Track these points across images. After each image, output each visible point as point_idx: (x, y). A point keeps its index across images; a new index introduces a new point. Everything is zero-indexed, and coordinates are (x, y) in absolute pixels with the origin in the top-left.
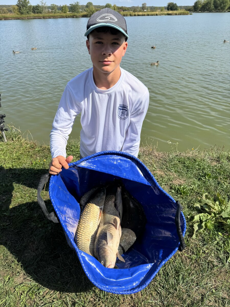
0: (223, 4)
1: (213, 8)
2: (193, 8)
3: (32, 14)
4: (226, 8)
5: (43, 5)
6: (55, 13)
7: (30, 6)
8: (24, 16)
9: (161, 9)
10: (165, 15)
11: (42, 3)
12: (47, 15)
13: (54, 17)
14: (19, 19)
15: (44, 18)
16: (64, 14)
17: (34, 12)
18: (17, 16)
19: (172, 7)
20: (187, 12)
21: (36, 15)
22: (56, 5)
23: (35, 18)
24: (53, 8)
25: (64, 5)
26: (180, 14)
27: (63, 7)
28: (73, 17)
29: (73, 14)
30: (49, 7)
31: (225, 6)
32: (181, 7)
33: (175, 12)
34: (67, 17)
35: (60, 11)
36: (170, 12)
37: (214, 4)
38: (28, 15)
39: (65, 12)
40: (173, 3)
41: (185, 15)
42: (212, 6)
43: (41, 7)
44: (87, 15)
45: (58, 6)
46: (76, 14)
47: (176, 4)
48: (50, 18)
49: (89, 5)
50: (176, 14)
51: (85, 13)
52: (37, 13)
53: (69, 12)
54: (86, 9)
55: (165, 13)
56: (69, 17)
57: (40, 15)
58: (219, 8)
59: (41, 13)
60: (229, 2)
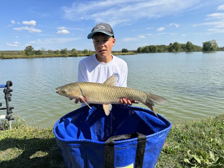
0: (154, 48)
2: (137, 51)
3: (35, 55)
4: (157, 51)
5: (43, 50)
6: (50, 54)
7: (34, 51)
8: (28, 56)
9: (119, 52)
10: (121, 55)
11: (43, 49)
12: (45, 55)
13: (50, 57)
14: (25, 58)
15: (43, 57)
16: (57, 55)
17: (36, 54)
18: (24, 56)
19: (124, 51)
20: (134, 53)
21: (38, 56)
22: (51, 51)
23: (36, 57)
24: (49, 52)
25: (57, 50)
26: (130, 54)
27: (56, 52)
28: (63, 56)
29: (63, 55)
30: (47, 52)
31: (156, 50)
32: (130, 51)
34: (58, 57)
35: (54, 54)
36: (124, 53)
38: (32, 56)
39: (57, 54)
40: (125, 49)
41: (133, 55)
42: (148, 50)
43: (41, 51)
44: (72, 55)
45: (53, 51)
46: (64, 55)
47: (127, 49)
48: (47, 57)
49: (73, 50)
50: (128, 54)
51: (71, 54)
52: (39, 54)
53: (60, 54)
54: (71, 52)
56: (60, 57)
57: (40, 56)
58: (153, 51)
59: (41, 54)
60: (157, 48)
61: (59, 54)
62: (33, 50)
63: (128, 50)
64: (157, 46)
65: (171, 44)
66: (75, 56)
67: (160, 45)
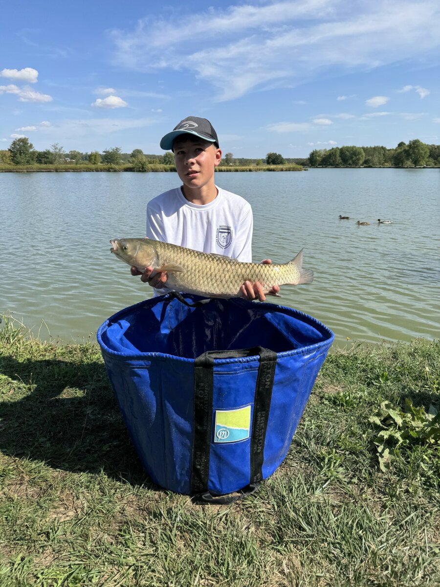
0: (356, 156)
1: (341, 161)
2: (308, 162)
3: (36, 165)
4: (361, 162)
5: (57, 151)
6: (77, 164)
7: (34, 153)
8: (19, 166)
9: (257, 162)
10: (265, 170)
11: (55, 149)
12: (63, 166)
13: (75, 170)
14: (11, 172)
15: (57, 170)
16: (93, 166)
17: (40, 162)
18: (7, 166)
19: (274, 160)
20: (299, 167)
21: (43, 166)
22: (79, 153)
23: (40, 171)
24: (74, 156)
25: (94, 151)
26: (289, 170)
27: (90, 156)
28: (108, 170)
29: (109, 165)
30: (67, 156)
31: (359, 159)
32: (289, 160)
33: (280, 166)
34: (97, 171)
35: (87, 162)
36: (272, 167)
37: (340, 156)
38: (29, 166)
39: (94, 163)
40: (276, 154)
41: (296, 171)
42: (339, 159)
43: (52, 154)
44: (134, 168)
45: (82, 154)
46: (113, 166)
47: (280, 156)
48: (67, 170)
49: (136, 153)
50: (282, 170)
51: (130, 165)
52: (45, 163)
53: (101, 163)
54: (131, 160)
55: (264, 167)
56: (101, 170)
57: (51, 166)
58: (350, 162)
59: (51, 163)
60: (364, 154)
61: (99, 164)
62: (31, 150)
63: (284, 157)
64: (363, 148)
65: (401, 145)
66: (139, 171)
67: (373, 146)
